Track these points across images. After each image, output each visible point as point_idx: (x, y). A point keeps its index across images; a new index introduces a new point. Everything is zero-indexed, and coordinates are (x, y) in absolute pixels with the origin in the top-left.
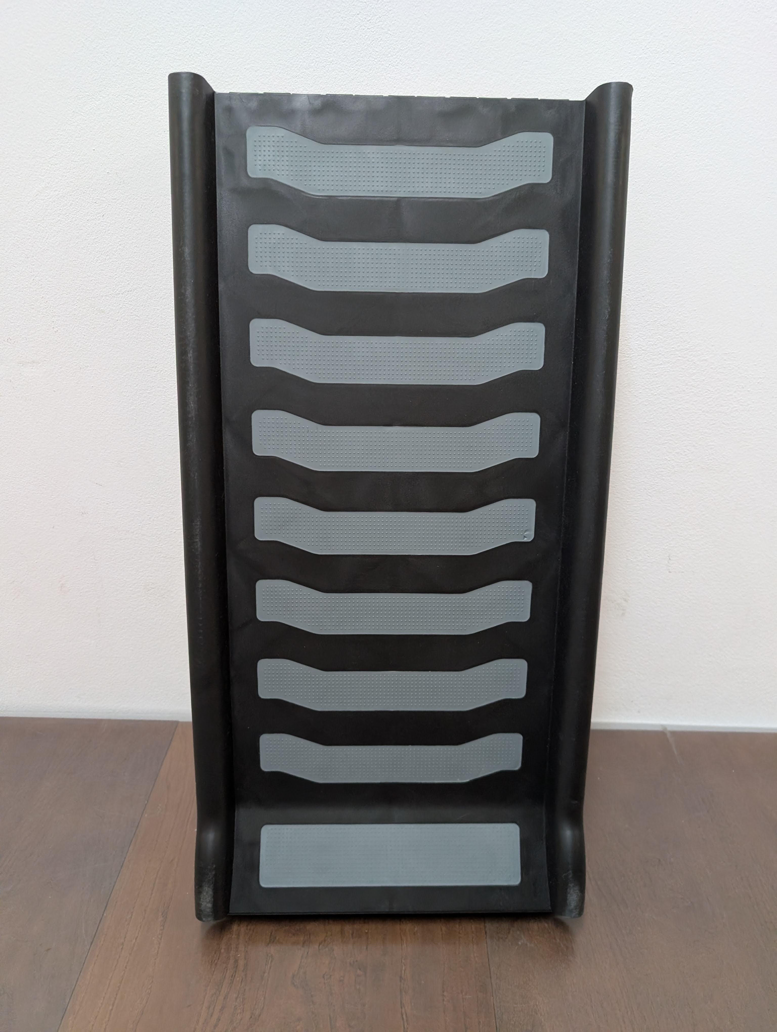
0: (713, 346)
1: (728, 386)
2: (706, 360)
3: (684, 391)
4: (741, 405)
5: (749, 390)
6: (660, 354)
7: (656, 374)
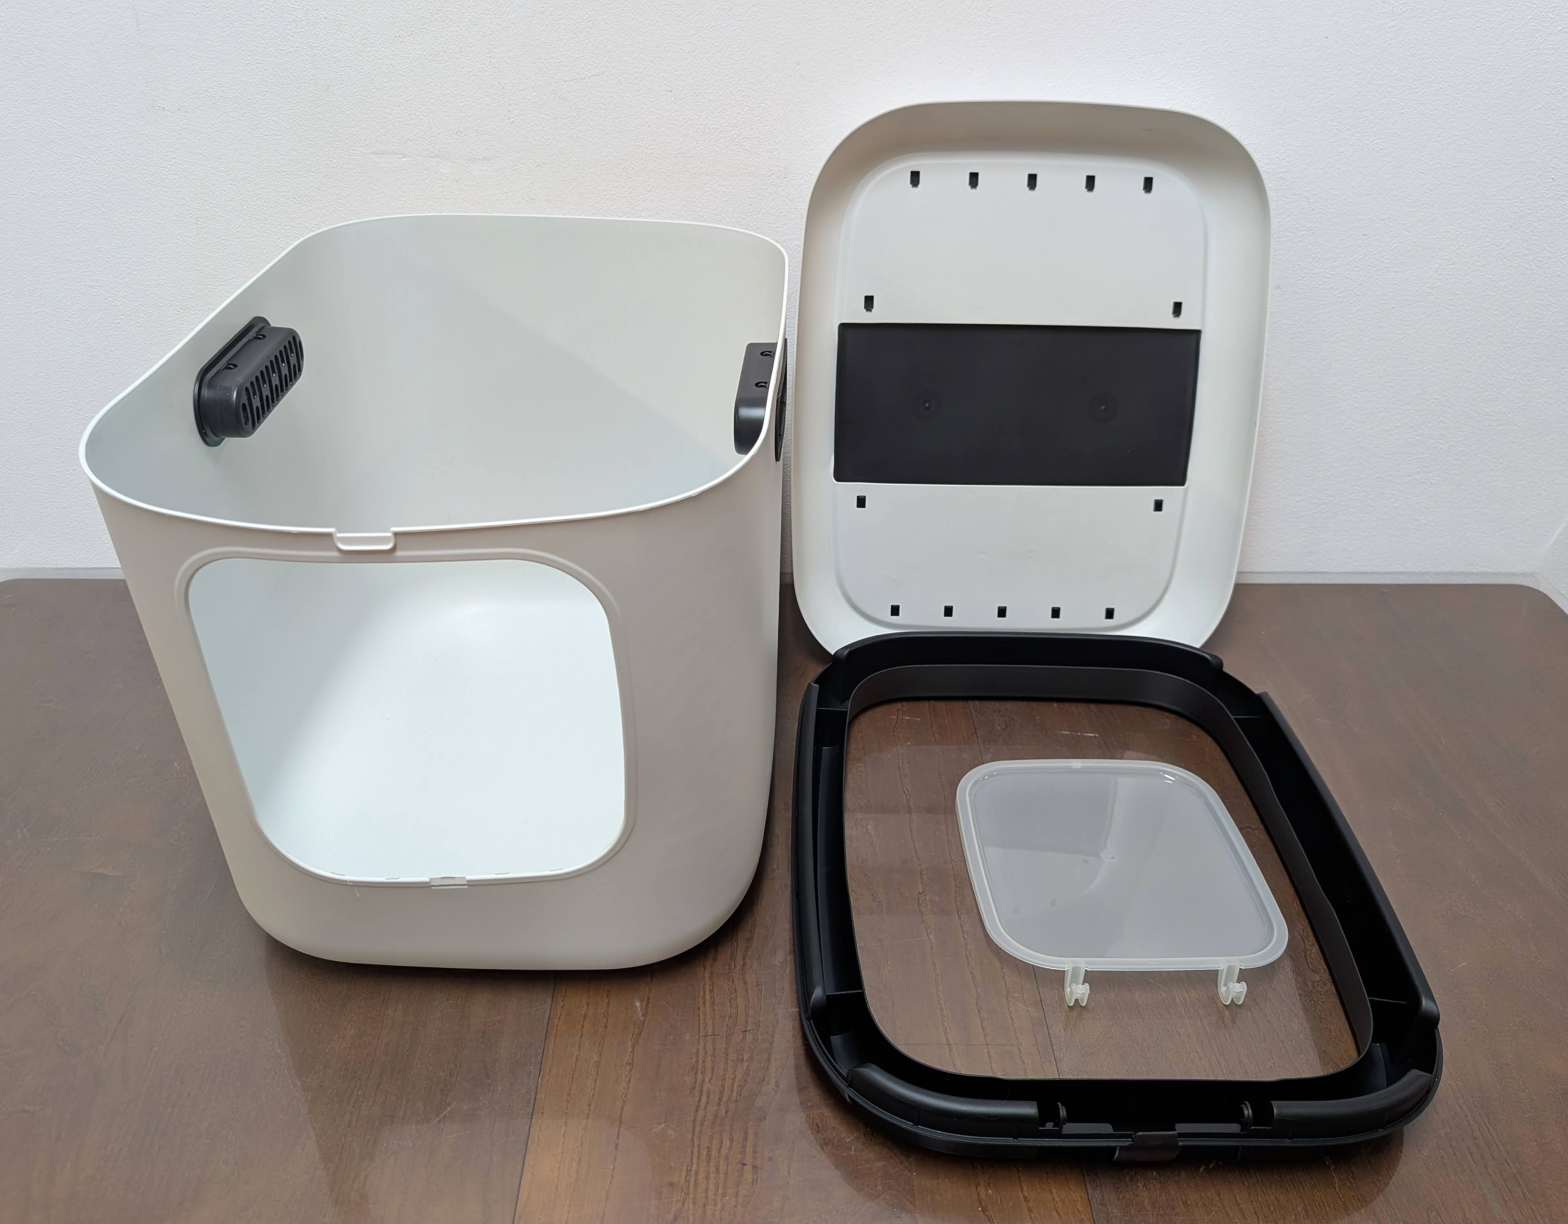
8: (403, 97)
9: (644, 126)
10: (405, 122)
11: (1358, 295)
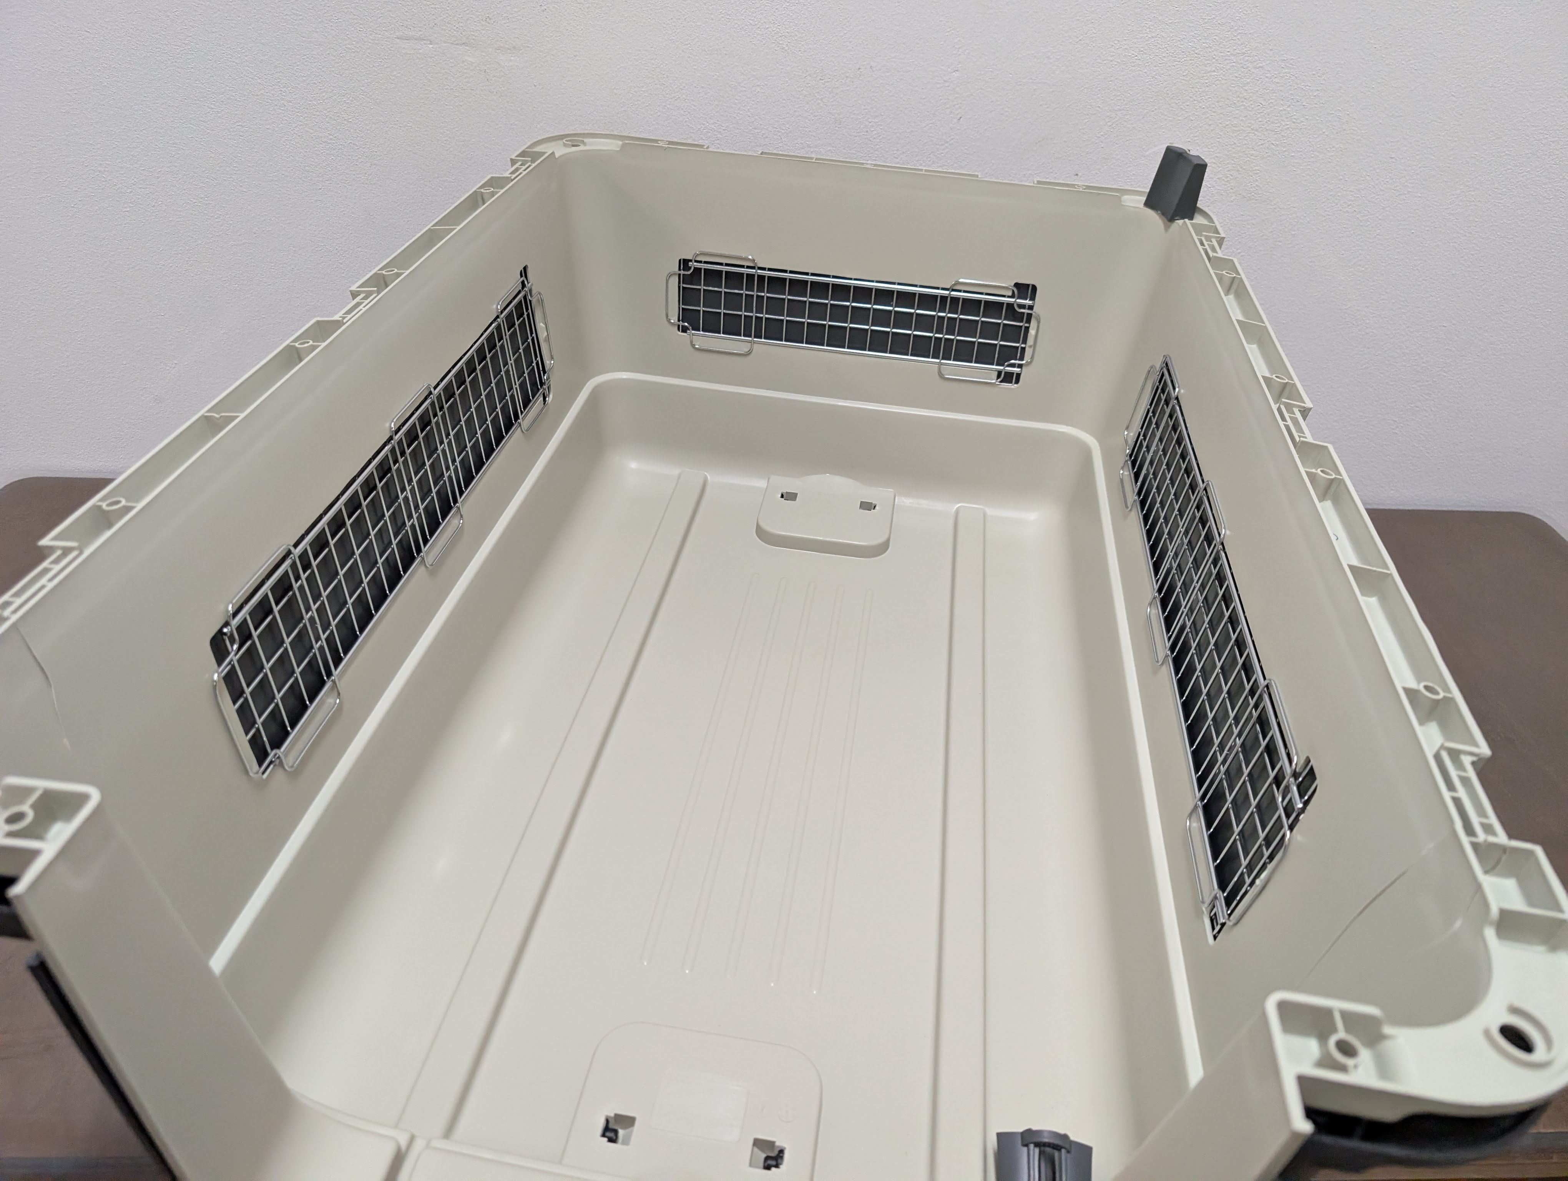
11: (1380, 220)
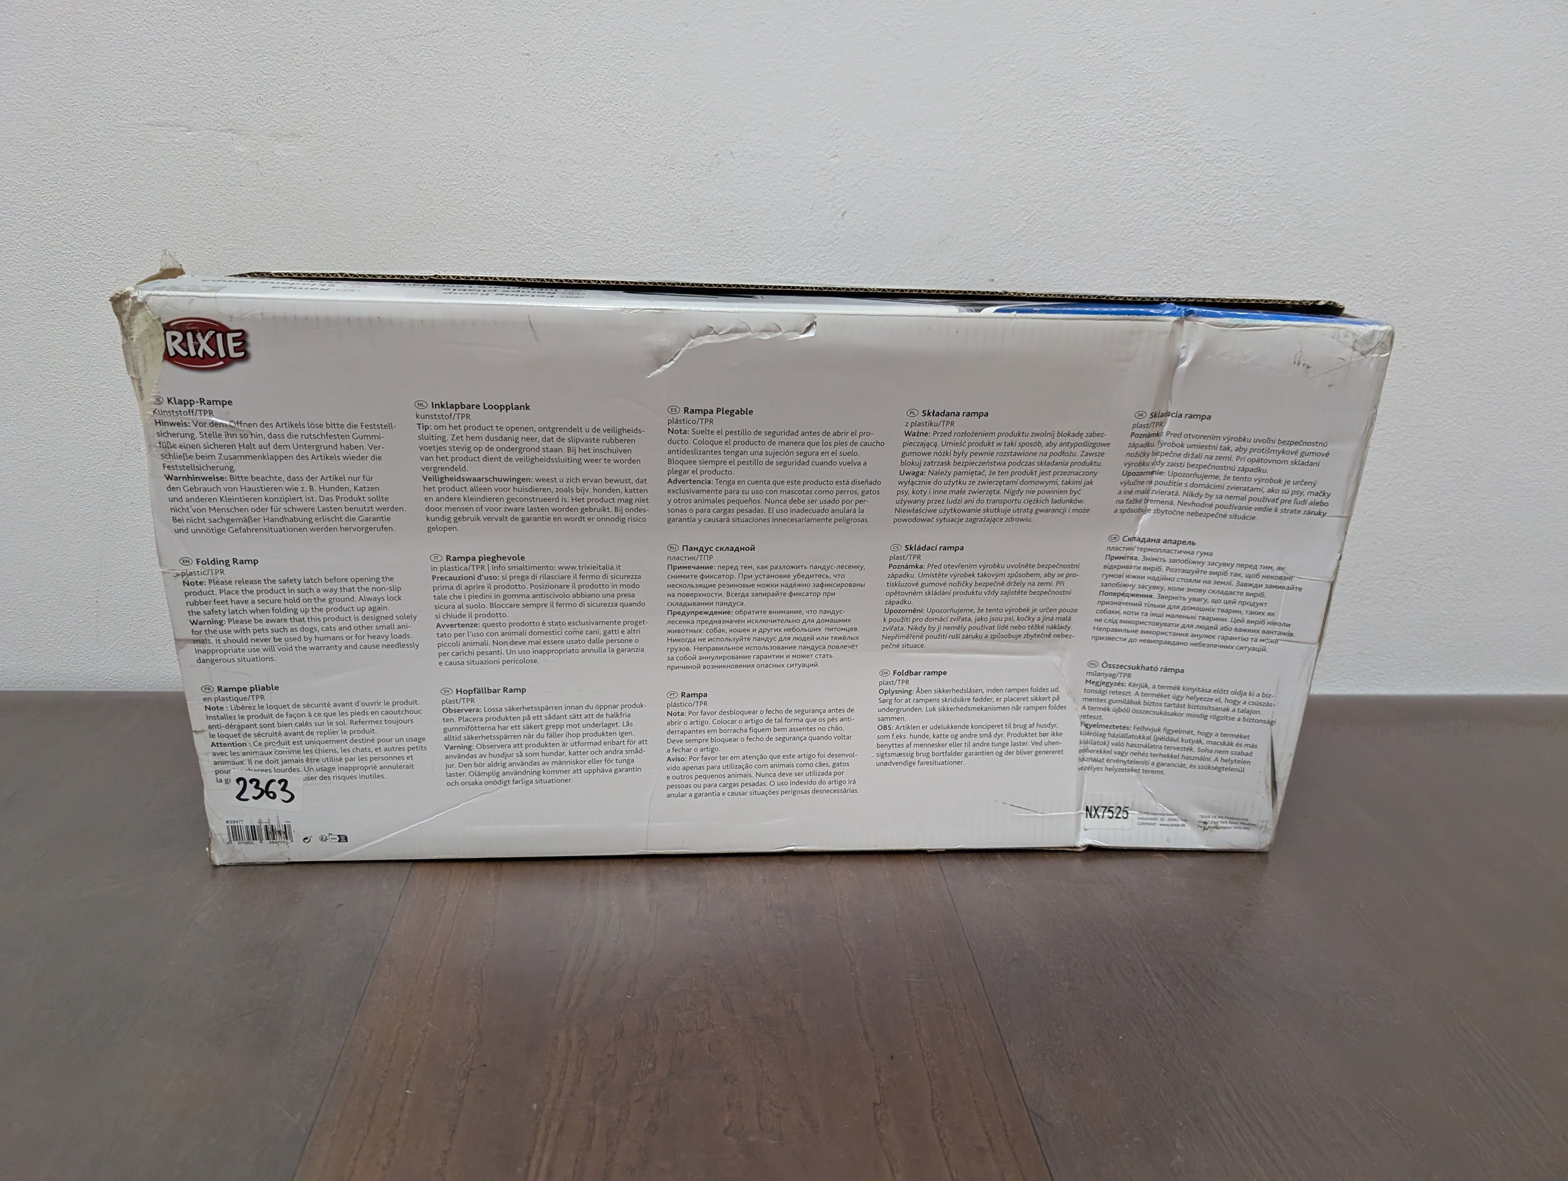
0: (1209, 129)
1: (1229, 188)
2: (1200, 149)
3: (1173, 193)
4: (1246, 215)
5: (1255, 193)
6: (1142, 140)
7: (1136, 169)
8: (188, 53)
9: (494, 98)
10: (190, 85)
